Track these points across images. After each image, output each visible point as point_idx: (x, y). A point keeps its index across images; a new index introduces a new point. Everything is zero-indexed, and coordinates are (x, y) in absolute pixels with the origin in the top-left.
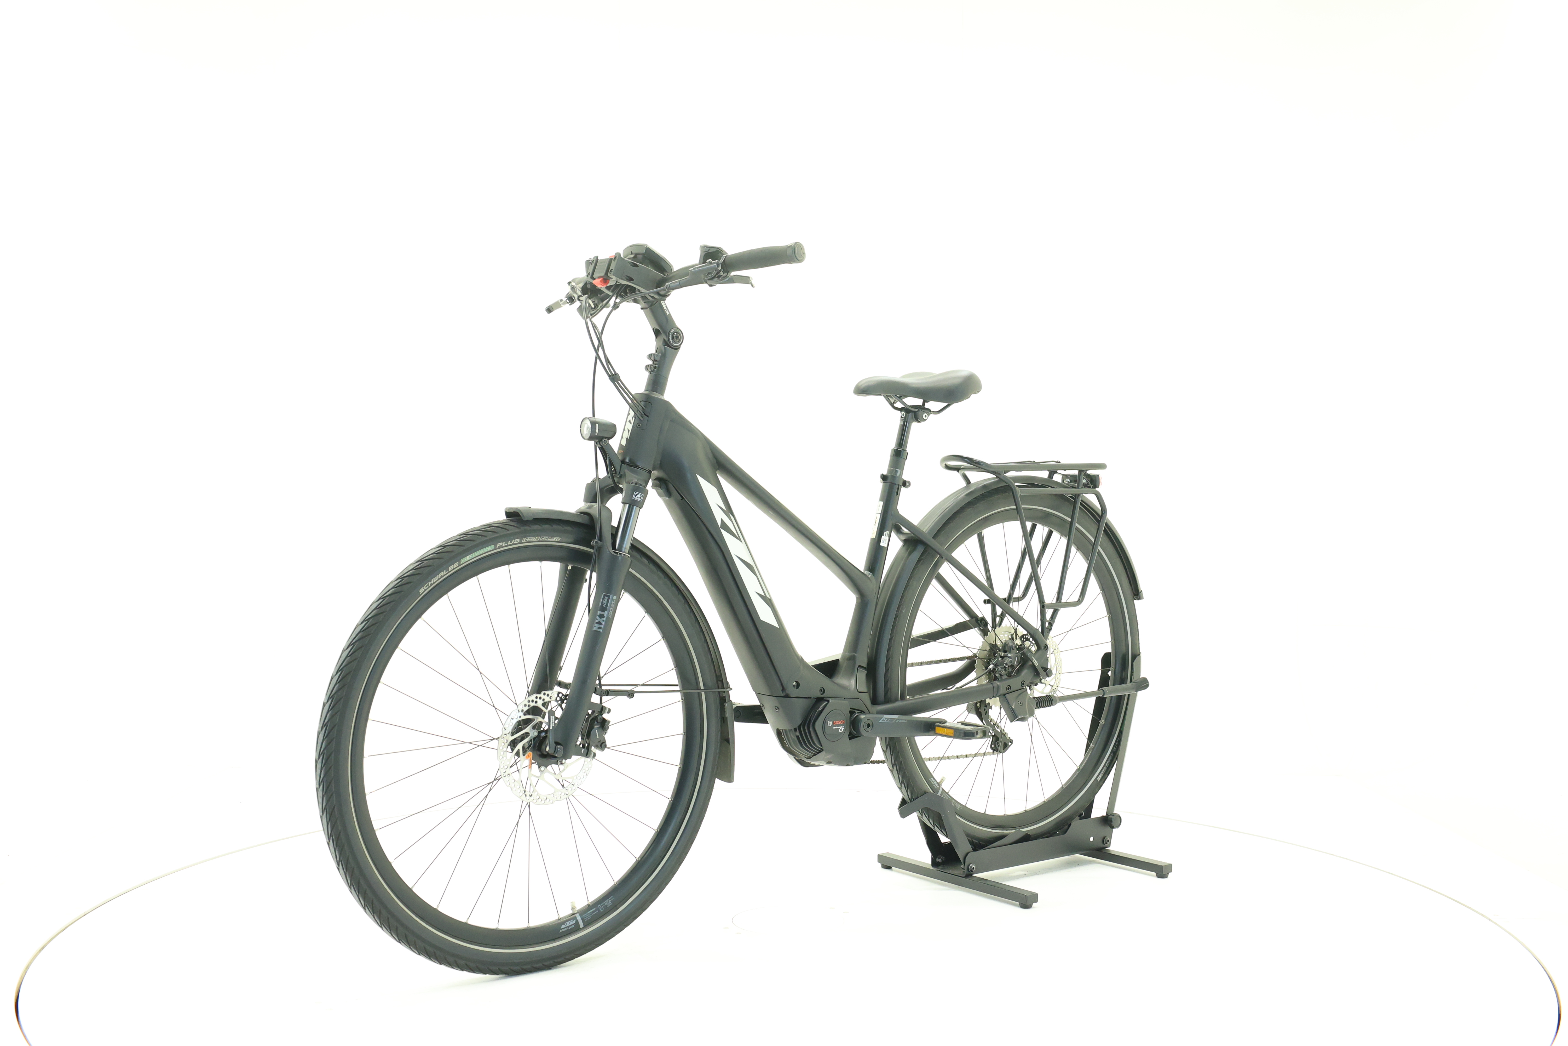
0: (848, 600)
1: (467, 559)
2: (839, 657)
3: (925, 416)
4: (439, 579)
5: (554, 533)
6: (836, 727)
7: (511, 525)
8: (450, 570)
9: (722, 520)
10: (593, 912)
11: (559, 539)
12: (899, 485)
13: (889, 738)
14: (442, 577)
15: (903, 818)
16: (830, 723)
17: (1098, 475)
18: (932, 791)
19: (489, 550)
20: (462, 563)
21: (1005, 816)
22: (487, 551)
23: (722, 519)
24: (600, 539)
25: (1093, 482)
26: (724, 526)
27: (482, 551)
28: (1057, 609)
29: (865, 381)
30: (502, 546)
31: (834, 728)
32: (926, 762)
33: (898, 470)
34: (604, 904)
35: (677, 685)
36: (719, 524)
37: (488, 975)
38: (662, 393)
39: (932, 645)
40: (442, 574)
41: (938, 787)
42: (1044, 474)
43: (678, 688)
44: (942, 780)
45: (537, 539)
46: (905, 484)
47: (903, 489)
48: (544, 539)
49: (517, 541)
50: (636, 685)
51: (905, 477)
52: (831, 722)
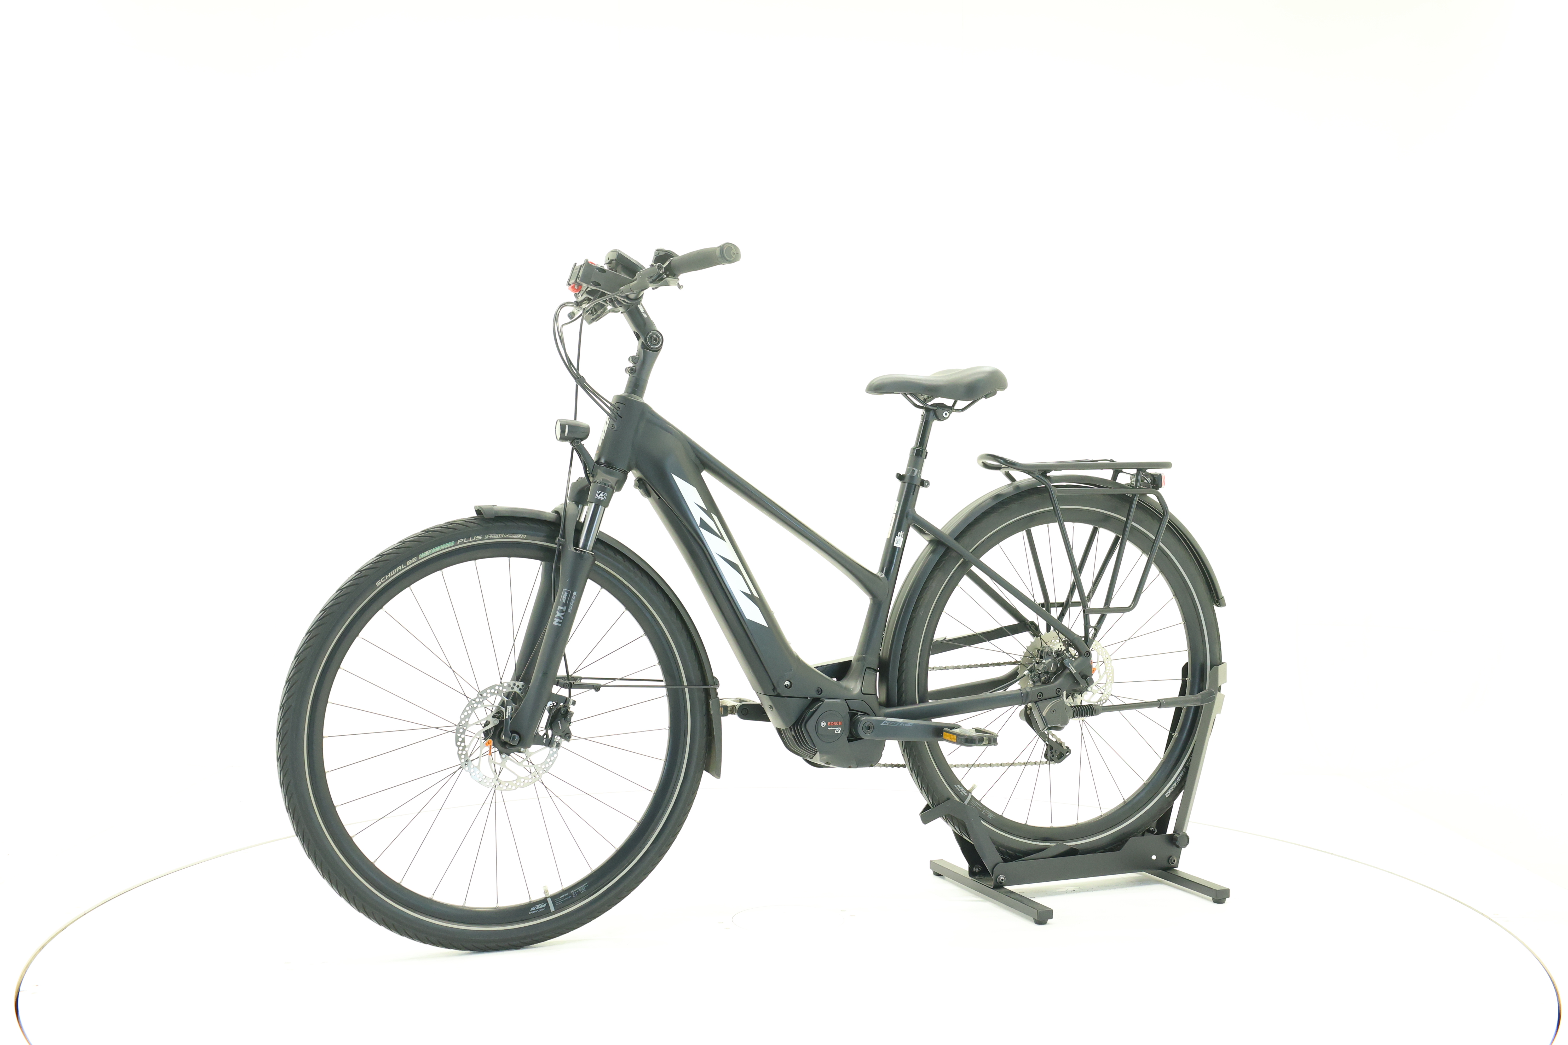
0: (862, 602)
1: (426, 555)
2: (852, 659)
3: (946, 414)
4: (397, 573)
6: (831, 729)
7: (474, 523)
8: (408, 565)
9: (701, 520)
10: (565, 897)
12: (915, 485)
13: (905, 742)
14: (400, 571)
15: (925, 824)
16: (823, 724)
17: (1161, 475)
18: (958, 800)
19: (449, 546)
20: (420, 558)
21: (1052, 828)
22: (447, 547)
23: (701, 518)
24: (564, 537)
25: (1156, 482)
26: (704, 524)
27: (441, 547)
28: (1104, 615)
29: (876, 380)
30: (463, 543)
31: (829, 728)
32: (952, 769)
33: (914, 469)
34: (578, 890)
35: (662, 681)
37: (452, 950)
38: (641, 396)
39: (967, 649)
40: (400, 568)
41: (966, 794)
42: (1107, 474)
43: (663, 684)
44: (973, 788)
46: (923, 483)
47: (922, 489)
49: (479, 537)
50: (614, 679)
51: (924, 476)
52: (825, 723)
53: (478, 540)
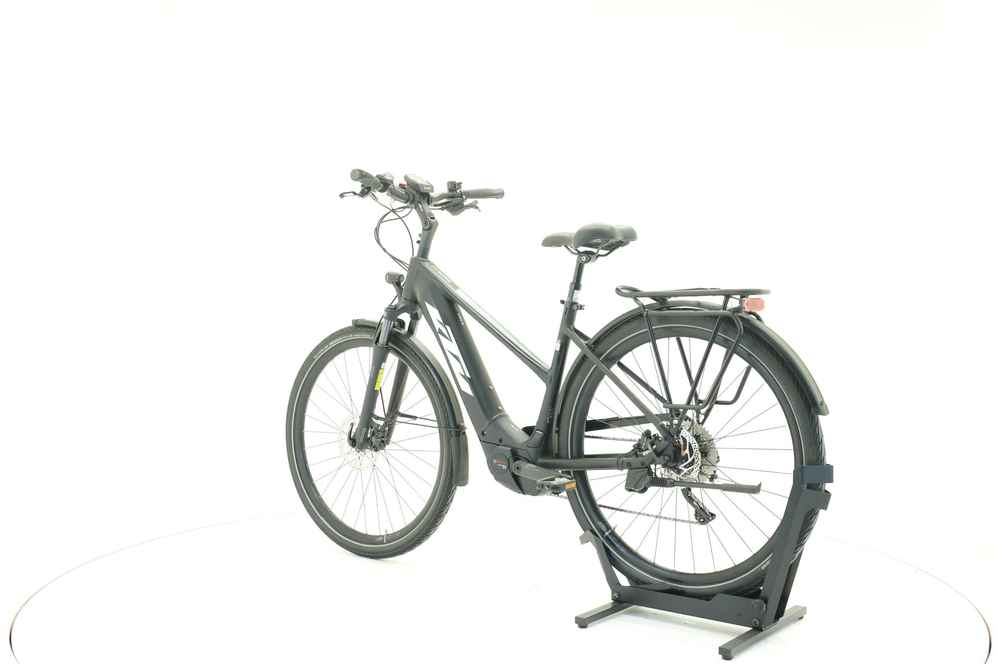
5: (367, 332)
9: (439, 329)
11: (369, 336)
26: (440, 331)
36: (437, 330)
40: (322, 350)
45: (360, 335)
48: (363, 335)
49: (351, 336)
53: (351, 337)
